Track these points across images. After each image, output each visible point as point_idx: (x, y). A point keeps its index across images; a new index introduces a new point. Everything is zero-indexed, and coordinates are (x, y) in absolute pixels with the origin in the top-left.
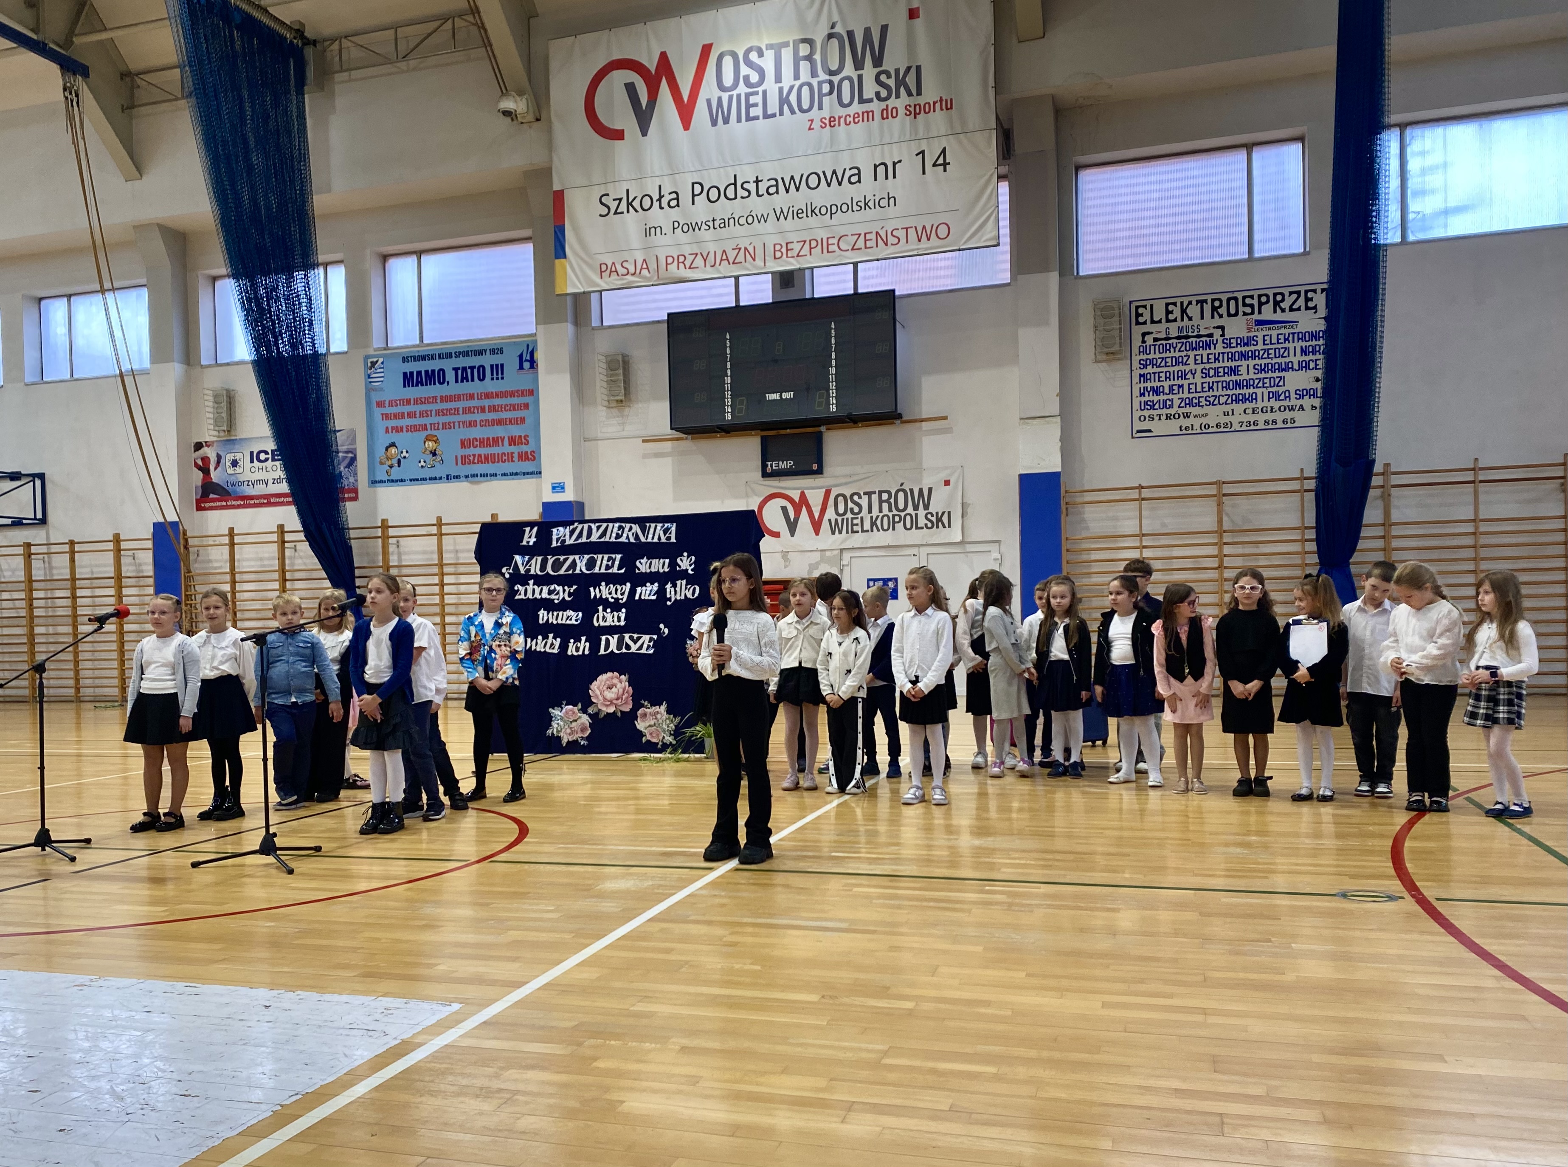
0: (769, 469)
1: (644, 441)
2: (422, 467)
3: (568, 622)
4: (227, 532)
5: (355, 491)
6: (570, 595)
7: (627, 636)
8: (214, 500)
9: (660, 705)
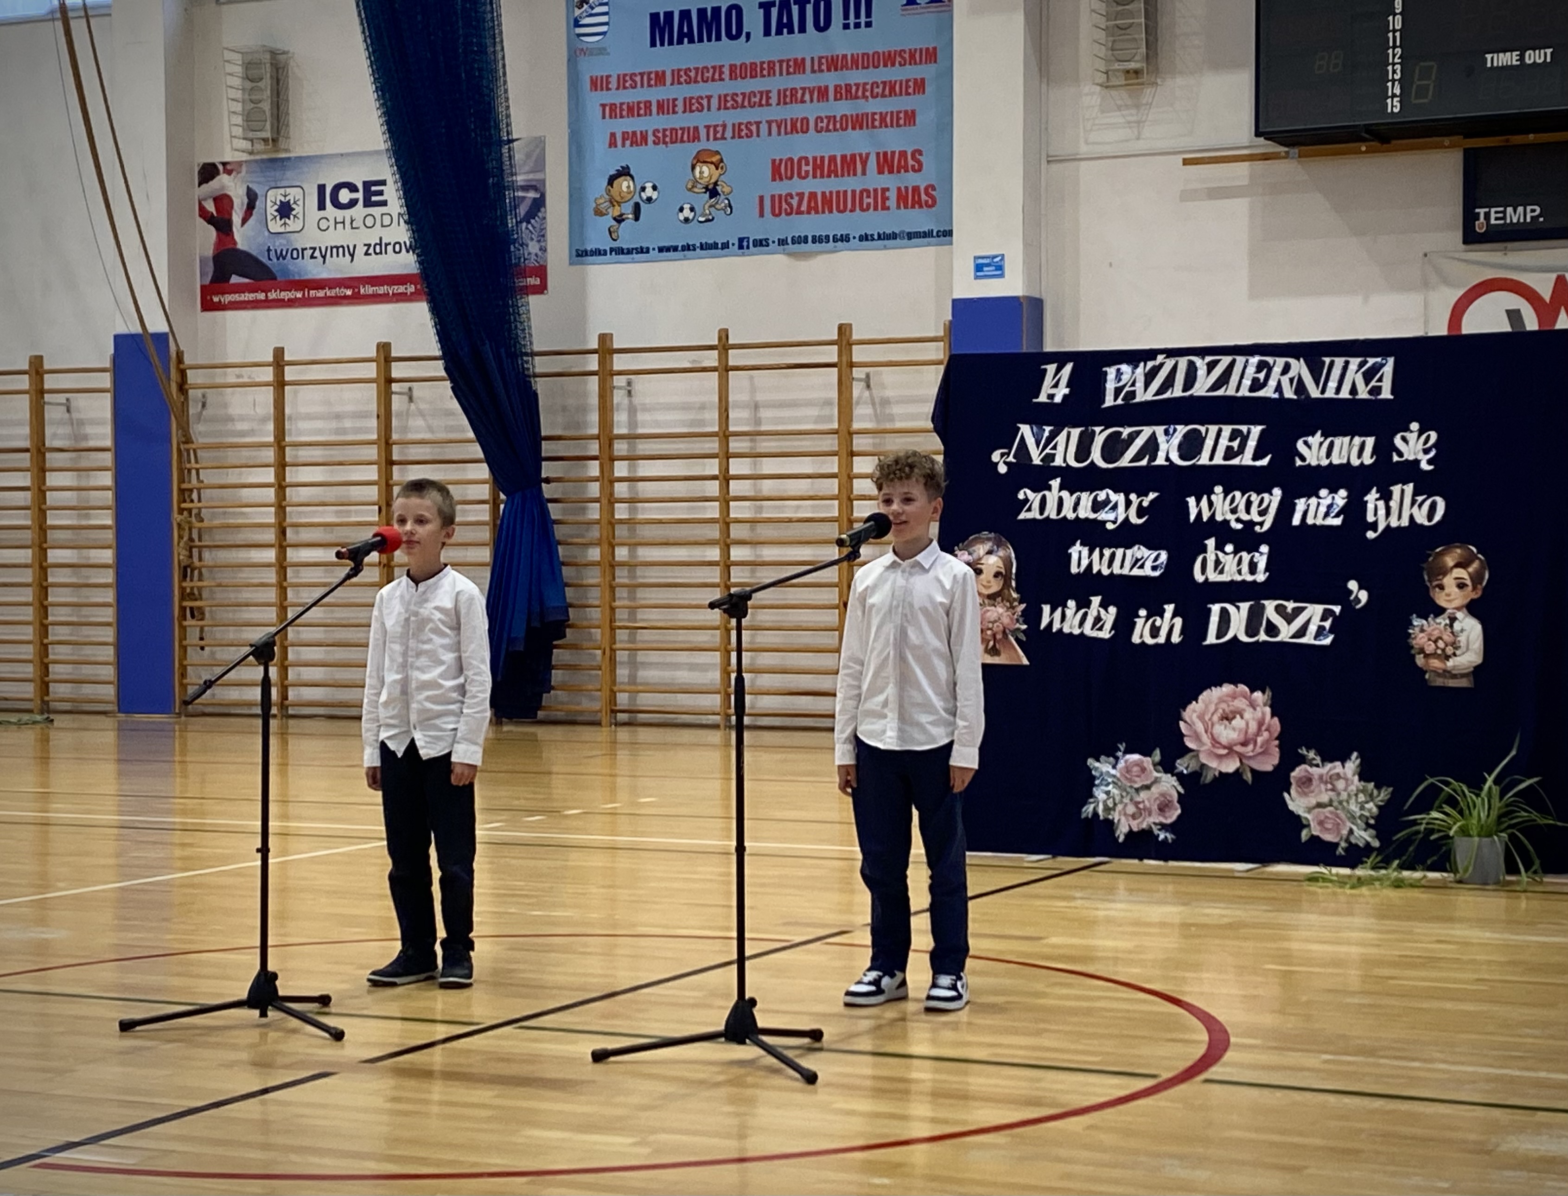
0: (1480, 226)
1: (1186, 162)
2: (687, 220)
3: (1136, 572)
4: (271, 359)
5: (541, 272)
6: (1140, 512)
7: (1270, 606)
8: (239, 289)
9: (1344, 759)
